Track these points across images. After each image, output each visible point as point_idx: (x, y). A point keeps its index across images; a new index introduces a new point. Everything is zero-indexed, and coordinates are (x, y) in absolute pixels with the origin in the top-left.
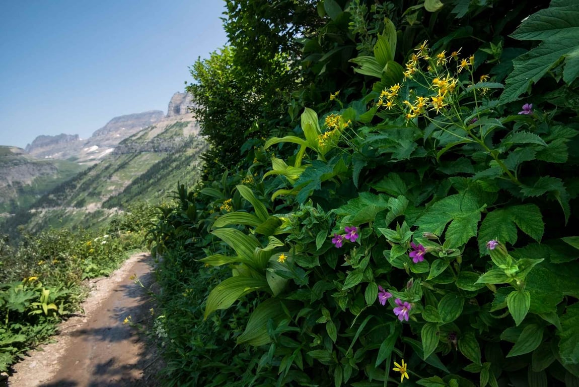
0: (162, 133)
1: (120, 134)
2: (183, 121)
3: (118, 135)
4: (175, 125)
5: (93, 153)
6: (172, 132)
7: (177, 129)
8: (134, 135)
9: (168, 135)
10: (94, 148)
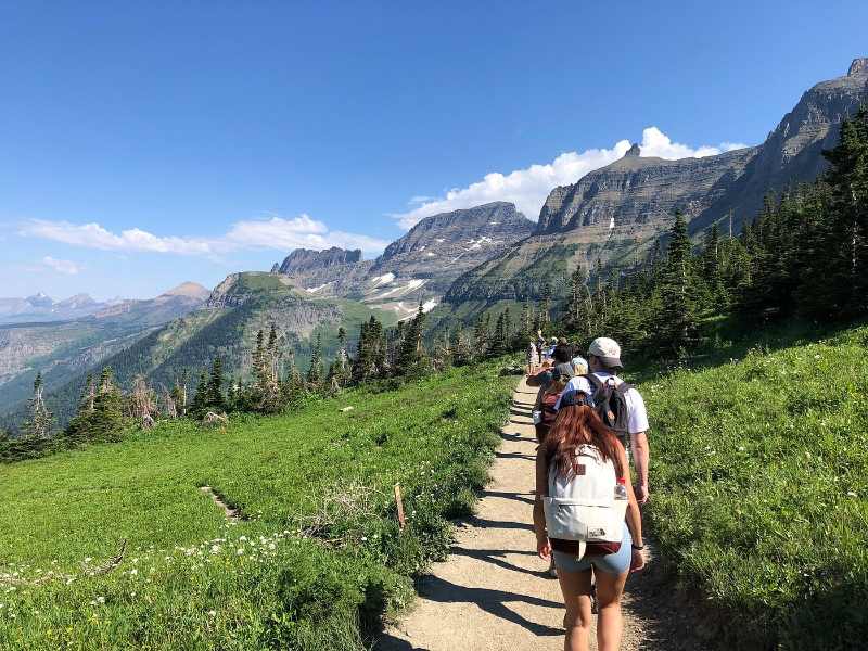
0: (531, 267)
1: (434, 252)
2: (566, 243)
3: (430, 254)
4: (550, 251)
5: (386, 287)
6: (546, 265)
7: (555, 260)
8: (479, 268)
9: (541, 271)
10: (388, 278)
